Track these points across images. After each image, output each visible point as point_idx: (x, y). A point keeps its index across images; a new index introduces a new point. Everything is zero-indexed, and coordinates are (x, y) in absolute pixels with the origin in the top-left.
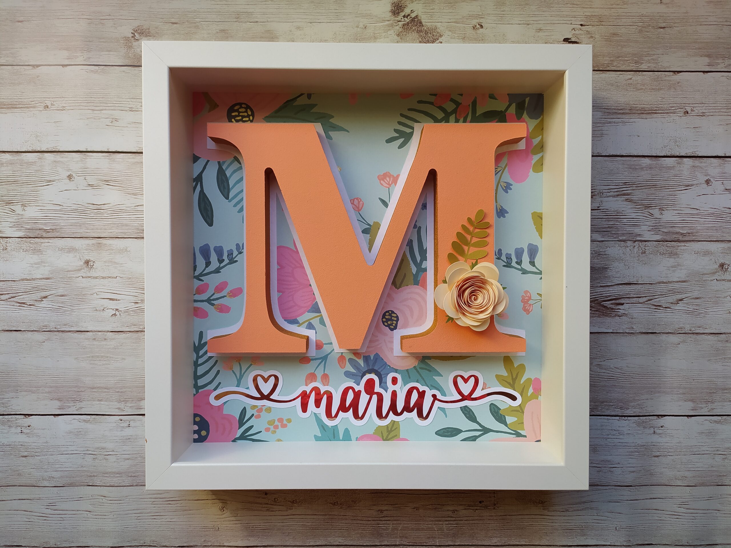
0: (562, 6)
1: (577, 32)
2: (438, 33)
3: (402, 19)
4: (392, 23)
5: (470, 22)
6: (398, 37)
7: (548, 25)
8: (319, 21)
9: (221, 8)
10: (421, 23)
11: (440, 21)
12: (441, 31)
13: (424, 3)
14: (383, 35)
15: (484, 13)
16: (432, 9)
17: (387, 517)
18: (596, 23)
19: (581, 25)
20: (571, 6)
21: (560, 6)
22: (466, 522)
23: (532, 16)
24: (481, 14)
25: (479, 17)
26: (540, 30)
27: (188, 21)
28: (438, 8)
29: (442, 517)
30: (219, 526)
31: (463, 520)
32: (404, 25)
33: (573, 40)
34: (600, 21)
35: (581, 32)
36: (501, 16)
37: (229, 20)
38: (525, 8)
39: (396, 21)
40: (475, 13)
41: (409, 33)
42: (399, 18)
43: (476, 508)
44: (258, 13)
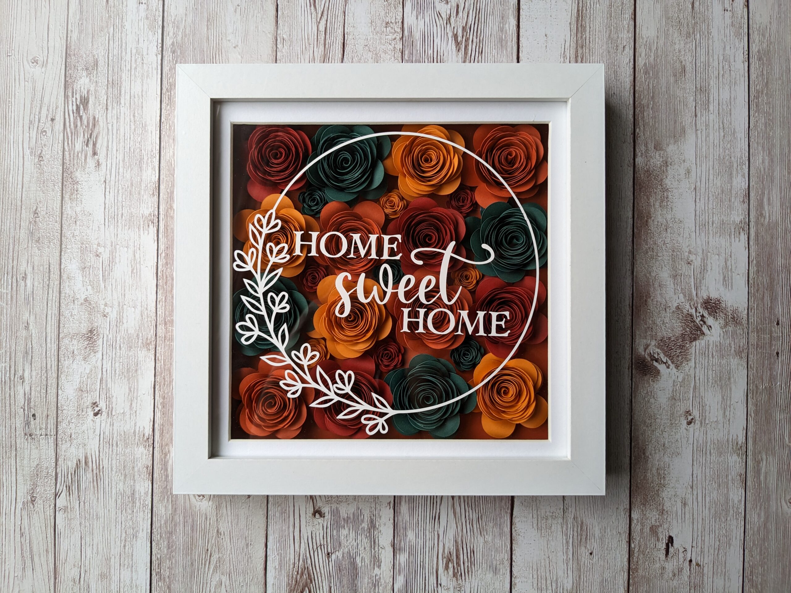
0: (717, 534)
1: (681, 555)
2: (682, 363)
3: (699, 313)
4: (694, 300)
5: (695, 407)
6: (676, 307)
7: (691, 515)
8: (698, 200)
9: (715, 69)
10: (695, 339)
11: (697, 366)
12: (684, 366)
13: (720, 343)
14: (678, 287)
15: (709, 426)
16: (712, 354)
17: (17, 285)
18: (693, 581)
19: (691, 561)
20: (717, 546)
21: (717, 531)
22: (7, 395)
23: (704, 493)
24: (707, 422)
25: (702, 419)
26: (685, 504)
27: (696, 23)
28: (714, 363)
29: (15, 362)
30: (13, 56)
31: (10, 390)
32: (691, 316)
33: (670, 549)
34: (695, 587)
35: (681, 560)
36: (704, 450)
37: (698, 78)
38: (714, 483)
39: (696, 305)
40: (707, 414)
41: (680, 322)
42: (701, 310)
43: (26, 409)
44: (707, 118)
